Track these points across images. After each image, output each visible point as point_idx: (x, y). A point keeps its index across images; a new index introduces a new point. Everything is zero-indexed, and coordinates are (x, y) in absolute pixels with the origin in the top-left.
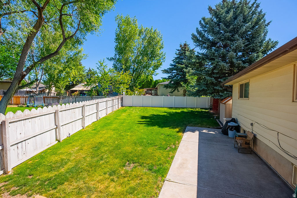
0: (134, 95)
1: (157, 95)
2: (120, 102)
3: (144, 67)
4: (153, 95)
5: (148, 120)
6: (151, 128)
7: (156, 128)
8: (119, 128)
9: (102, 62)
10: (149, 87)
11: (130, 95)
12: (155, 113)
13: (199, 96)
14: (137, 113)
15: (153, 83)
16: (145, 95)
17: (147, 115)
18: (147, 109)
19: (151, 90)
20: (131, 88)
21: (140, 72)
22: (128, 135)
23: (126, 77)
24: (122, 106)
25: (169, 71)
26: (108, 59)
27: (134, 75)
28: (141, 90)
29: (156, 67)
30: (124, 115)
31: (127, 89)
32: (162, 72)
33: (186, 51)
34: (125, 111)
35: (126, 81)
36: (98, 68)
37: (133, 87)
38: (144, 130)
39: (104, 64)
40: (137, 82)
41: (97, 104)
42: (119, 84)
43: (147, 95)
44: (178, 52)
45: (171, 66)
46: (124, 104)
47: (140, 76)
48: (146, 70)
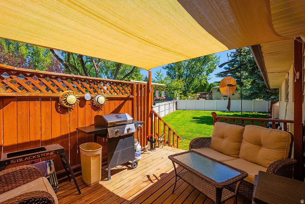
0: (188, 99)
1: (212, 99)
2: (175, 106)
3: (197, 72)
4: (208, 99)
5: (199, 120)
6: (200, 125)
7: (204, 125)
8: (175, 123)
9: (159, 72)
10: (203, 91)
11: (184, 99)
12: (206, 115)
13: (252, 99)
14: (190, 115)
15: (207, 87)
16: (198, 99)
17: (198, 116)
18: (199, 112)
19: (205, 94)
20: (185, 93)
21: (193, 77)
22: (182, 128)
23: (180, 84)
24: (176, 109)
25: (223, 74)
26: (163, 68)
27: (187, 80)
28: (194, 95)
29: (210, 71)
30: (179, 116)
31: (181, 94)
32: (216, 76)
33: (242, 52)
34: (179, 113)
35: (180, 87)
36: (156, 78)
37: (186, 92)
38: (195, 126)
39: (161, 74)
40: (191, 87)
41: (159, 106)
42: (174, 90)
43: (201, 99)
44: (233, 54)
45: (225, 69)
46: (178, 107)
47: (193, 81)
48: (199, 75)
